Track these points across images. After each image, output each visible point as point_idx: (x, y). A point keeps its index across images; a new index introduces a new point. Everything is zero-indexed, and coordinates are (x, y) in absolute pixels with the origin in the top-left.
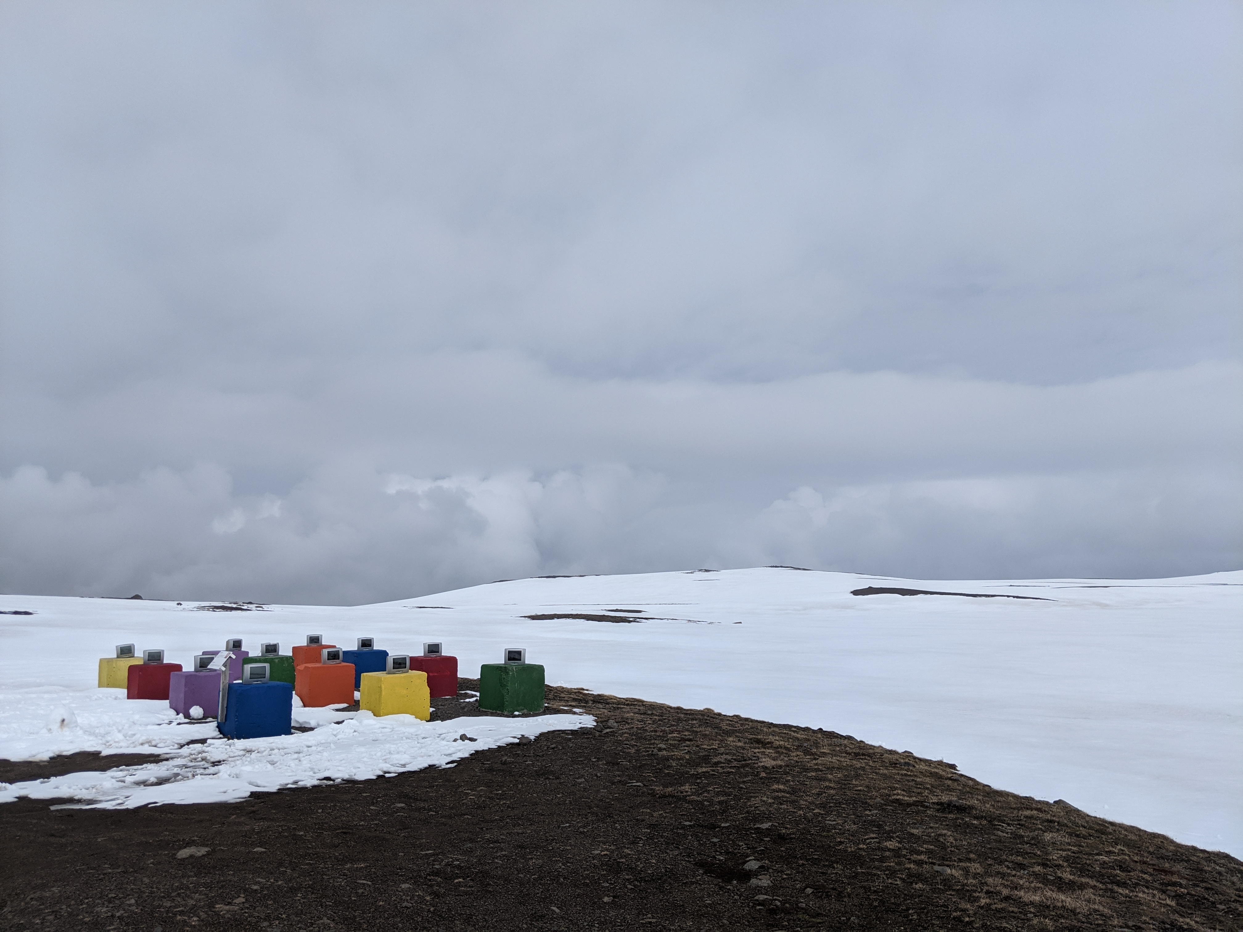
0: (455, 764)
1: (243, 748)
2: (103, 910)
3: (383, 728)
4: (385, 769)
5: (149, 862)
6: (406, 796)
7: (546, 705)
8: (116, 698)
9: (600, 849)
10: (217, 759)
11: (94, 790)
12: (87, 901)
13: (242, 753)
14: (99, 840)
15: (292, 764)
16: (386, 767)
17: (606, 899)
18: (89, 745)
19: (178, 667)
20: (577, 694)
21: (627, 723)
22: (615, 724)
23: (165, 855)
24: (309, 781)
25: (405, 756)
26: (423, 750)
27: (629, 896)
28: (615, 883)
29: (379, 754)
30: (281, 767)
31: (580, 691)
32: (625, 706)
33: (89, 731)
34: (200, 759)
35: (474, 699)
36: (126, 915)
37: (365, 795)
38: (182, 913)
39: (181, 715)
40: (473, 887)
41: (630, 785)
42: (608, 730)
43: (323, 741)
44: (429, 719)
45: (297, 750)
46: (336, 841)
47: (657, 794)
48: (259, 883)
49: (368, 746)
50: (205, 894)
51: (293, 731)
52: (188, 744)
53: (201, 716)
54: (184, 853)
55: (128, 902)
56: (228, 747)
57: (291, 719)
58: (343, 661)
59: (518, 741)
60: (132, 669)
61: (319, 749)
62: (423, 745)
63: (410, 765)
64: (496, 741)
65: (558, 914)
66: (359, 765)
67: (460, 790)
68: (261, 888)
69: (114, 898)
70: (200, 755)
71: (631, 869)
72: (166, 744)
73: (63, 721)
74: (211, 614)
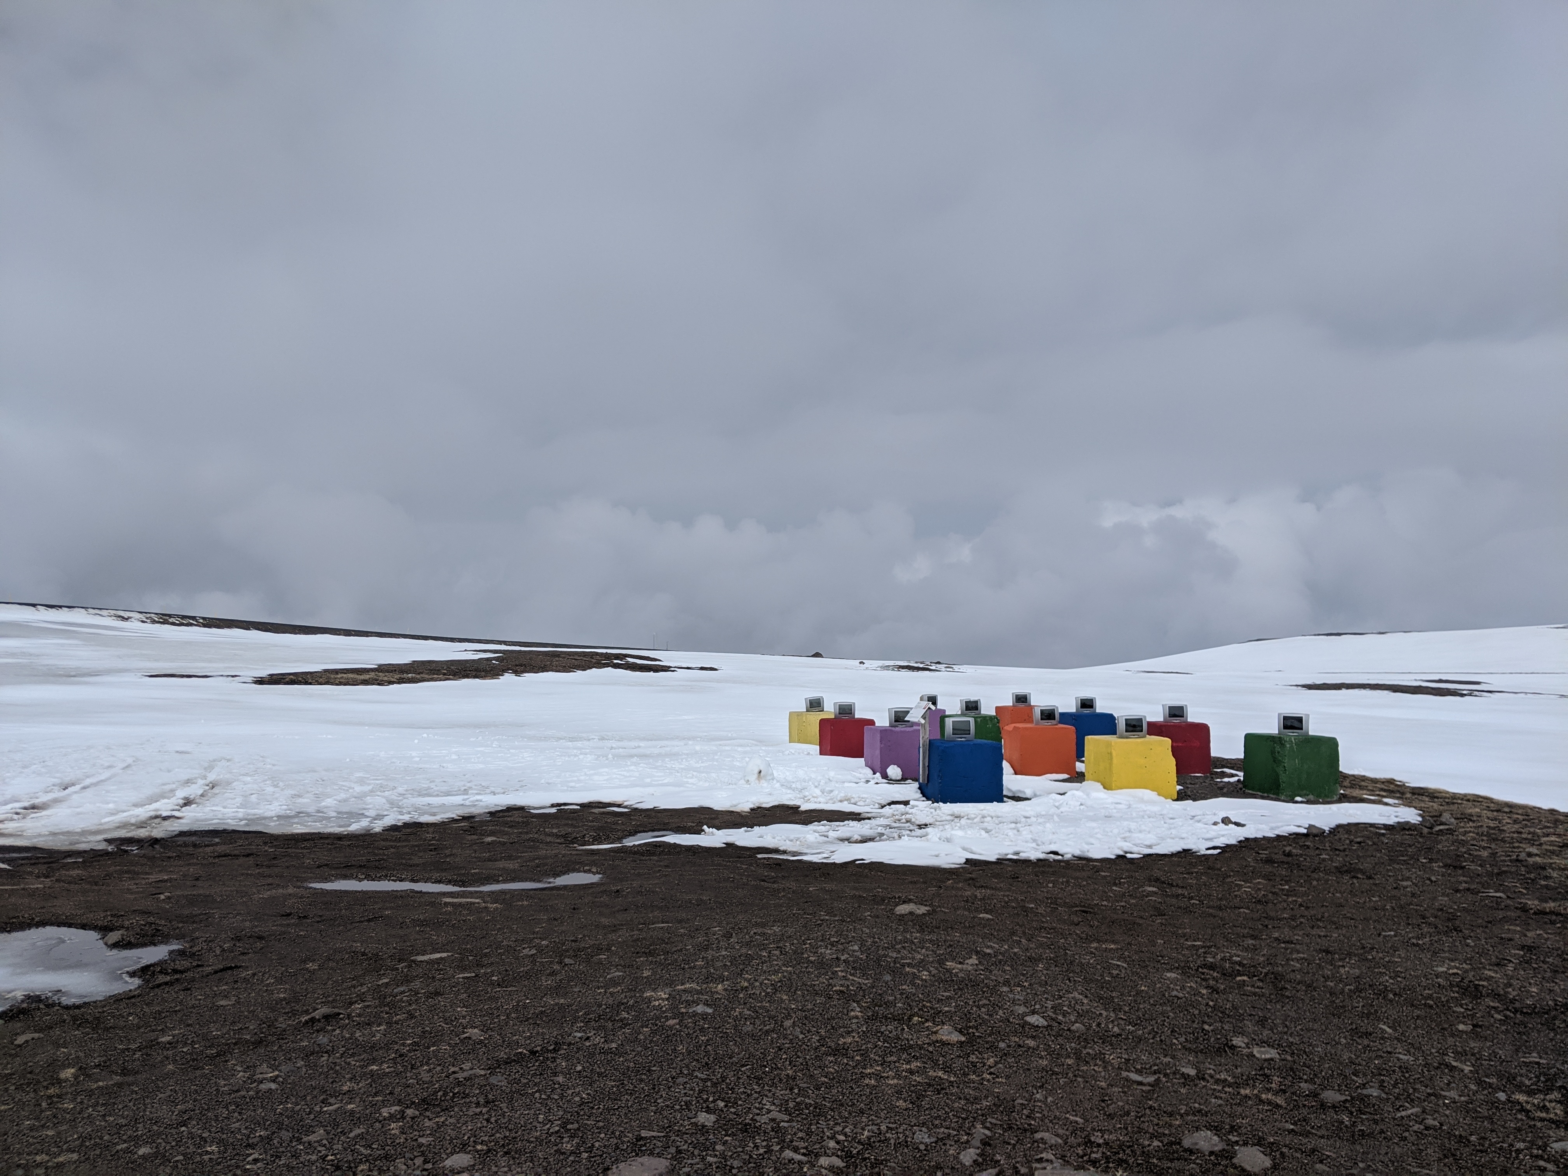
0: (1219, 851)
1: (950, 813)
2: (828, 953)
3: (1117, 803)
4: (1126, 849)
5: (866, 914)
6: (1157, 880)
7: (1342, 792)
8: (808, 754)
9: (1446, 966)
10: (923, 823)
11: (798, 842)
12: (809, 942)
13: (952, 818)
14: (811, 889)
15: (1011, 833)
16: (1127, 846)
17: (1461, 1027)
18: (788, 798)
19: (871, 722)
20: (1386, 784)
21: (1471, 820)
22: (1453, 820)
23: (882, 910)
24: (1033, 854)
25: (1150, 836)
26: (1174, 832)
27: (1497, 1027)
28: (1473, 1009)
29: (1116, 831)
30: (997, 835)
31: (1391, 781)
32: (1465, 802)
33: (786, 785)
34: (904, 821)
35: (1236, 779)
36: (852, 959)
37: (1103, 874)
38: (909, 965)
39: (878, 774)
40: (1262, 988)
41: (1484, 894)
42: (1442, 827)
43: (1043, 813)
44: (1176, 797)
45: (1013, 819)
46: (1076, 920)
47: (1531, 909)
48: (992, 947)
49: (1100, 822)
50: (933, 951)
51: (1005, 799)
52: (889, 804)
53: (900, 777)
54: (903, 909)
55: (851, 948)
56: (933, 810)
57: (1002, 785)
58: (1060, 722)
59: (1305, 831)
60: (823, 722)
61: (1040, 820)
62: (1173, 826)
63: (1158, 846)
64: (1272, 829)
65: (1390, 1034)
66: (1092, 840)
67: (1229, 880)
68: (995, 952)
69: (837, 942)
70: (904, 816)
71: (1496, 996)
72: (866, 803)
73: (760, 772)
74: (896, 673)
